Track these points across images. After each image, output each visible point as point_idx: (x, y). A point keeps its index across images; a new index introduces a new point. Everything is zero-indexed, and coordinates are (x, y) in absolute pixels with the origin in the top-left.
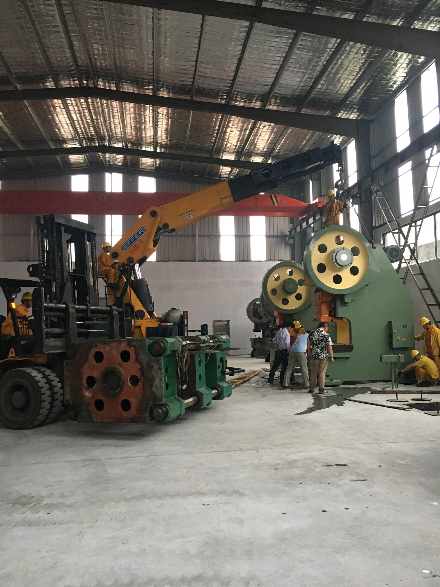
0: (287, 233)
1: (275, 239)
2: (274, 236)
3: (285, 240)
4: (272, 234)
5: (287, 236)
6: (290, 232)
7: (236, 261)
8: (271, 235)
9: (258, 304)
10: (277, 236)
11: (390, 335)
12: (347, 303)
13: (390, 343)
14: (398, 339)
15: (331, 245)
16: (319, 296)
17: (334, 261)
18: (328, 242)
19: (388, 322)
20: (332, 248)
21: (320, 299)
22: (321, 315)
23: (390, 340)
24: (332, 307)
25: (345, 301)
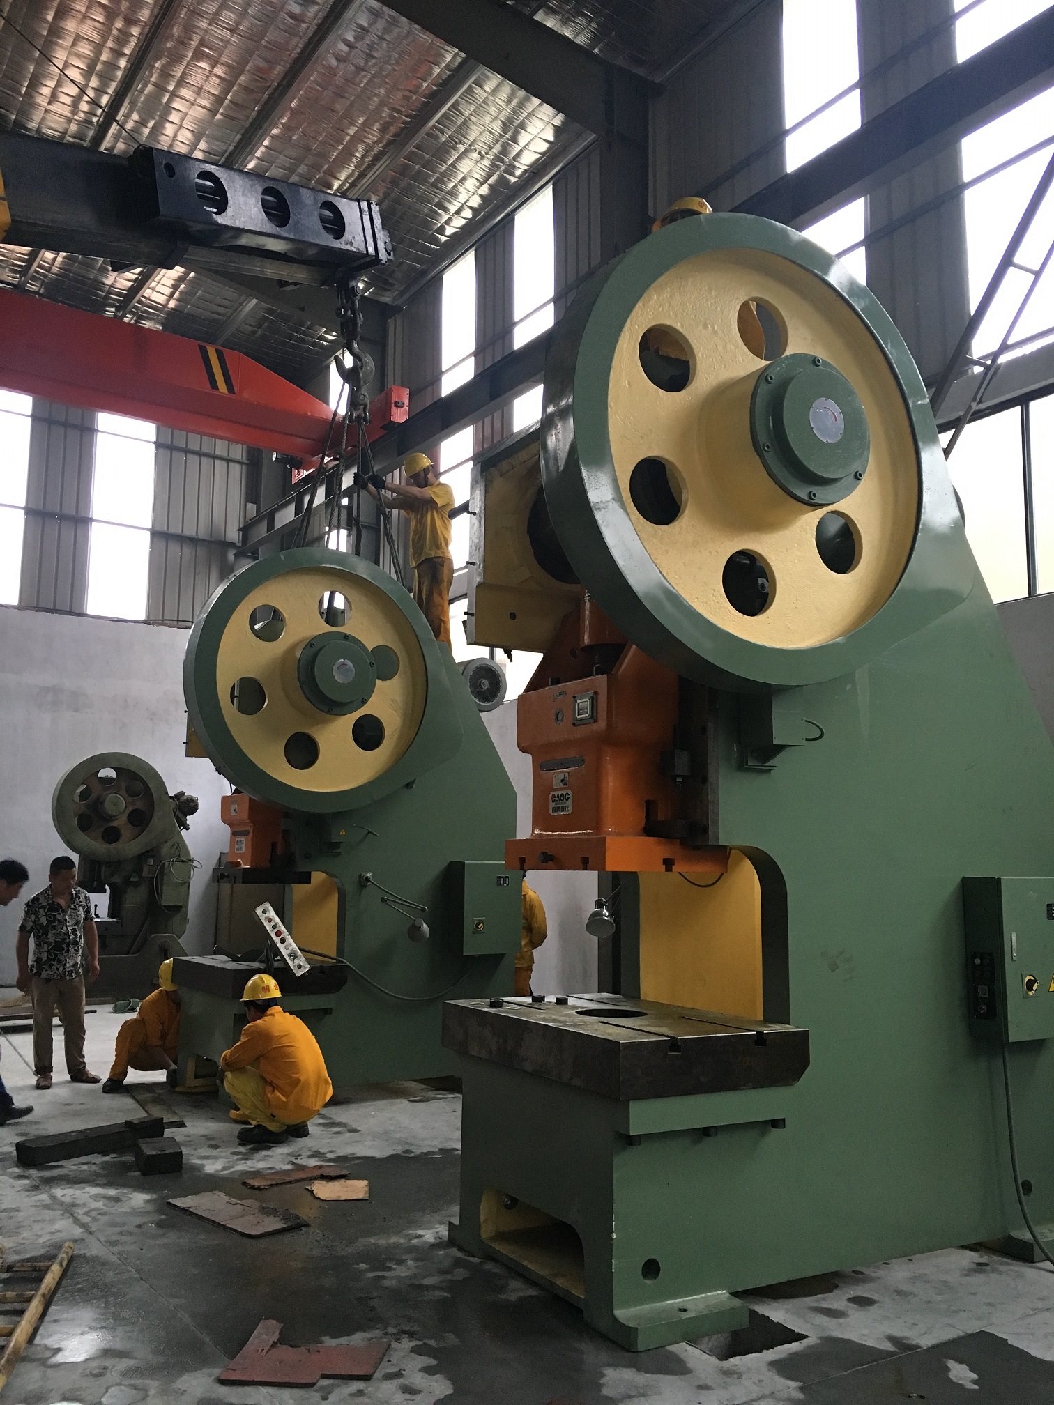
0: (234, 535)
1: (187, 551)
2: (182, 539)
3: (223, 557)
4: (176, 529)
5: (232, 545)
6: (245, 530)
7: (22, 607)
8: (172, 530)
9: (107, 780)
10: (193, 541)
11: (977, 961)
12: (781, 748)
13: (982, 1009)
14: (1030, 988)
15: (719, 347)
16: (588, 700)
17: (763, 438)
18: (701, 327)
19: (959, 880)
20: (723, 366)
21: (594, 718)
22: (597, 825)
23: (983, 991)
24: (679, 776)
25: (770, 736)
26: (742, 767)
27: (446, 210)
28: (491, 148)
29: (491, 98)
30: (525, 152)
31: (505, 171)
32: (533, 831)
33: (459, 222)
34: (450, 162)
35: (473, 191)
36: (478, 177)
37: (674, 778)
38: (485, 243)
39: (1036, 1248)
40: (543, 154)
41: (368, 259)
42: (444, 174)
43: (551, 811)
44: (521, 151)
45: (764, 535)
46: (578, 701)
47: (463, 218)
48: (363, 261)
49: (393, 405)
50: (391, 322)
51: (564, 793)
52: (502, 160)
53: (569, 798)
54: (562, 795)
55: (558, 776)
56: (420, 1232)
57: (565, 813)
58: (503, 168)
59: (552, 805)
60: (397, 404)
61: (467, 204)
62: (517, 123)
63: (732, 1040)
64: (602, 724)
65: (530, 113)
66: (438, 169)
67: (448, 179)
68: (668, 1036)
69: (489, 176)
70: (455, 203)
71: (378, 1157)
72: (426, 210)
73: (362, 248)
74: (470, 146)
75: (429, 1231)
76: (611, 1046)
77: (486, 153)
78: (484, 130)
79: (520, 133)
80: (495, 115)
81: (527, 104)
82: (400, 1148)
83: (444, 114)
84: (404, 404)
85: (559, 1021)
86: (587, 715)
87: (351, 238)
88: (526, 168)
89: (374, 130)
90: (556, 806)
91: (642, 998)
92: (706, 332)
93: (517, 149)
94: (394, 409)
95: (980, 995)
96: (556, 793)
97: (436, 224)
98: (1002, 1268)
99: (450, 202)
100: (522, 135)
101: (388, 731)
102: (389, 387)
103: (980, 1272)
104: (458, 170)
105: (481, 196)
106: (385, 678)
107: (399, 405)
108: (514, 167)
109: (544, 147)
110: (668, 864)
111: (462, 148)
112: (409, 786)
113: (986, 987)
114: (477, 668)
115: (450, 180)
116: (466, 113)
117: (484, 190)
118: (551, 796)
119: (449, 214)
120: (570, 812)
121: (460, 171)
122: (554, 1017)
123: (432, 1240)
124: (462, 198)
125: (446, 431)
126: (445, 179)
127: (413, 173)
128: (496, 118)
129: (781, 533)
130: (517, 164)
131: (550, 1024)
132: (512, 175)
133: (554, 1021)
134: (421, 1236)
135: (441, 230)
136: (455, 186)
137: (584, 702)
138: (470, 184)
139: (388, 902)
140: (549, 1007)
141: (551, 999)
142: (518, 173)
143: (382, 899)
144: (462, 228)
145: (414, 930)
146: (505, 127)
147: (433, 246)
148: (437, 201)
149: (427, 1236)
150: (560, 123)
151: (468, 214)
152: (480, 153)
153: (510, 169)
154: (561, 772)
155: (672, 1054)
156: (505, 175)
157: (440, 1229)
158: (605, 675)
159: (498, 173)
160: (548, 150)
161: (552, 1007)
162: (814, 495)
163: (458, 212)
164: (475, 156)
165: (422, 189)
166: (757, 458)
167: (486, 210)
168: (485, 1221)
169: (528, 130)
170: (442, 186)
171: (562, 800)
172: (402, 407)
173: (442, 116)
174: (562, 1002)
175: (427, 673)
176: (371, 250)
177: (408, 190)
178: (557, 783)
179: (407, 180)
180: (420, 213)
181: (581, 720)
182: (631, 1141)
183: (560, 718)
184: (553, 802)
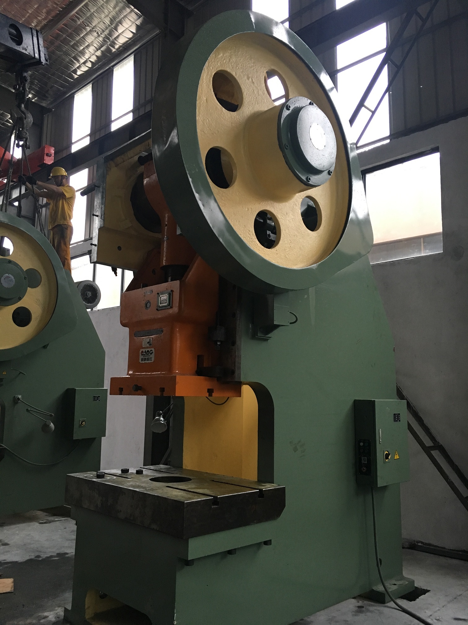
11: (362, 444)
12: (277, 326)
13: (364, 469)
14: (387, 458)
15: (255, 91)
16: (167, 295)
17: (285, 141)
18: (246, 78)
19: (352, 401)
20: (257, 103)
21: (170, 305)
22: (170, 369)
23: (364, 461)
24: (219, 341)
25: (273, 320)
26: (254, 337)
27: (78, 61)
28: (103, 31)
29: (105, 4)
30: (121, 36)
31: (110, 45)
32: (128, 372)
33: (84, 69)
34: (82, 36)
35: (93, 53)
36: (95, 45)
37: (216, 342)
38: (97, 81)
39: (387, 596)
40: (130, 39)
41: (35, 61)
42: (78, 42)
43: (140, 361)
44: (119, 35)
45: (276, 203)
46: (161, 296)
47: (86, 66)
48: (32, 61)
49: (45, 155)
50: (45, 116)
51: (149, 350)
52: (109, 39)
53: (152, 353)
54: (148, 351)
55: (145, 340)
56: (46, 614)
57: (150, 362)
58: (109, 43)
59: (141, 357)
60: (47, 155)
61: (89, 59)
62: (118, 20)
63: (247, 495)
64: (175, 309)
65: (125, 16)
66: (75, 38)
67: (80, 45)
68: (212, 496)
69: (102, 46)
70: (83, 58)
71: (19, 562)
72: (67, 60)
73: (32, 54)
74: (93, 28)
75: (52, 613)
76: (178, 505)
77: (101, 34)
78: (101, 21)
79: (119, 25)
80: (107, 14)
81: (124, 11)
82: (33, 554)
83: (80, 9)
84: (51, 155)
85: (142, 487)
86: (166, 304)
87: (26, 47)
88: (121, 45)
89: (43, 13)
90: (144, 358)
91: (184, 467)
92: (248, 81)
93: (116, 34)
94: (46, 157)
95: (363, 462)
96: (144, 350)
97: (72, 68)
98: (371, 608)
99: (81, 57)
100: (120, 26)
101: (34, 316)
102: (44, 146)
103: (361, 612)
104: (86, 40)
105: (96, 56)
106: (34, 286)
107: (49, 155)
108: (115, 43)
109: (131, 35)
110: (210, 392)
111: (88, 29)
112: (45, 347)
113: (366, 458)
114: (85, 285)
115: (81, 45)
116: (92, 11)
117: (99, 53)
118: (140, 352)
119: (79, 63)
120: (153, 361)
121: (86, 41)
122: (138, 484)
123: (53, 620)
124: (87, 56)
125: (75, 169)
126: (79, 44)
127: (62, 39)
128: (107, 16)
129: (284, 204)
130: (116, 42)
131: (137, 490)
132: (114, 47)
133: (138, 487)
134: (47, 617)
135: (75, 72)
136: (84, 49)
137: (165, 297)
138: (92, 49)
139: (31, 411)
140: (133, 476)
141: (132, 470)
142: (117, 47)
143: (27, 410)
144: (86, 72)
145: (46, 427)
146: (112, 21)
147: (70, 79)
148: (74, 55)
149: (50, 617)
150: (139, 24)
151: (89, 65)
152: (97, 33)
153: (113, 44)
154: (147, 338)
155: (215, 507)
156: (110, 47)
157: (58, 611)
158: (178, 281)
159: (106, 45)
160: (133, 37)
161: (135, 476)
162: (310, 179)
163: (84, 63)
164: (95, 34)
165: (66, 48)
166: (281, 153)
167: (99, 64)
168: (89, 607)
169: (123, 25)
170: (76, 47)
171: (148, 354)
172: (50, 156)
173: (79, 10)
174: (139, 472)
175: (58, 286)
176: (37, 56)
177: (59, 48)
178: (145, 344)
179: (59, 42)
180: (64, 61)
181: (162, 307)
182: (188, 563)
183: (148, 306)
184: (142, 355)
